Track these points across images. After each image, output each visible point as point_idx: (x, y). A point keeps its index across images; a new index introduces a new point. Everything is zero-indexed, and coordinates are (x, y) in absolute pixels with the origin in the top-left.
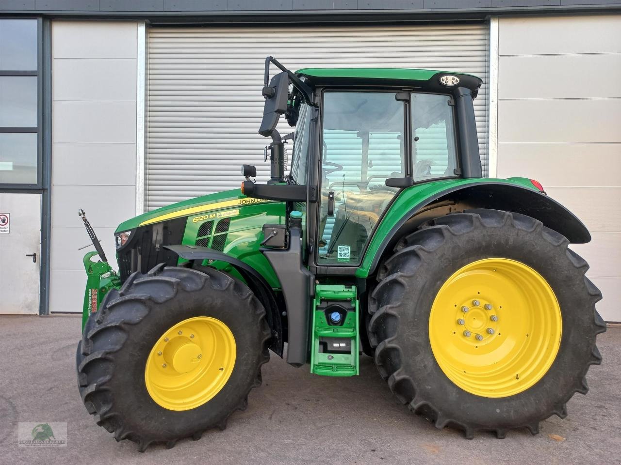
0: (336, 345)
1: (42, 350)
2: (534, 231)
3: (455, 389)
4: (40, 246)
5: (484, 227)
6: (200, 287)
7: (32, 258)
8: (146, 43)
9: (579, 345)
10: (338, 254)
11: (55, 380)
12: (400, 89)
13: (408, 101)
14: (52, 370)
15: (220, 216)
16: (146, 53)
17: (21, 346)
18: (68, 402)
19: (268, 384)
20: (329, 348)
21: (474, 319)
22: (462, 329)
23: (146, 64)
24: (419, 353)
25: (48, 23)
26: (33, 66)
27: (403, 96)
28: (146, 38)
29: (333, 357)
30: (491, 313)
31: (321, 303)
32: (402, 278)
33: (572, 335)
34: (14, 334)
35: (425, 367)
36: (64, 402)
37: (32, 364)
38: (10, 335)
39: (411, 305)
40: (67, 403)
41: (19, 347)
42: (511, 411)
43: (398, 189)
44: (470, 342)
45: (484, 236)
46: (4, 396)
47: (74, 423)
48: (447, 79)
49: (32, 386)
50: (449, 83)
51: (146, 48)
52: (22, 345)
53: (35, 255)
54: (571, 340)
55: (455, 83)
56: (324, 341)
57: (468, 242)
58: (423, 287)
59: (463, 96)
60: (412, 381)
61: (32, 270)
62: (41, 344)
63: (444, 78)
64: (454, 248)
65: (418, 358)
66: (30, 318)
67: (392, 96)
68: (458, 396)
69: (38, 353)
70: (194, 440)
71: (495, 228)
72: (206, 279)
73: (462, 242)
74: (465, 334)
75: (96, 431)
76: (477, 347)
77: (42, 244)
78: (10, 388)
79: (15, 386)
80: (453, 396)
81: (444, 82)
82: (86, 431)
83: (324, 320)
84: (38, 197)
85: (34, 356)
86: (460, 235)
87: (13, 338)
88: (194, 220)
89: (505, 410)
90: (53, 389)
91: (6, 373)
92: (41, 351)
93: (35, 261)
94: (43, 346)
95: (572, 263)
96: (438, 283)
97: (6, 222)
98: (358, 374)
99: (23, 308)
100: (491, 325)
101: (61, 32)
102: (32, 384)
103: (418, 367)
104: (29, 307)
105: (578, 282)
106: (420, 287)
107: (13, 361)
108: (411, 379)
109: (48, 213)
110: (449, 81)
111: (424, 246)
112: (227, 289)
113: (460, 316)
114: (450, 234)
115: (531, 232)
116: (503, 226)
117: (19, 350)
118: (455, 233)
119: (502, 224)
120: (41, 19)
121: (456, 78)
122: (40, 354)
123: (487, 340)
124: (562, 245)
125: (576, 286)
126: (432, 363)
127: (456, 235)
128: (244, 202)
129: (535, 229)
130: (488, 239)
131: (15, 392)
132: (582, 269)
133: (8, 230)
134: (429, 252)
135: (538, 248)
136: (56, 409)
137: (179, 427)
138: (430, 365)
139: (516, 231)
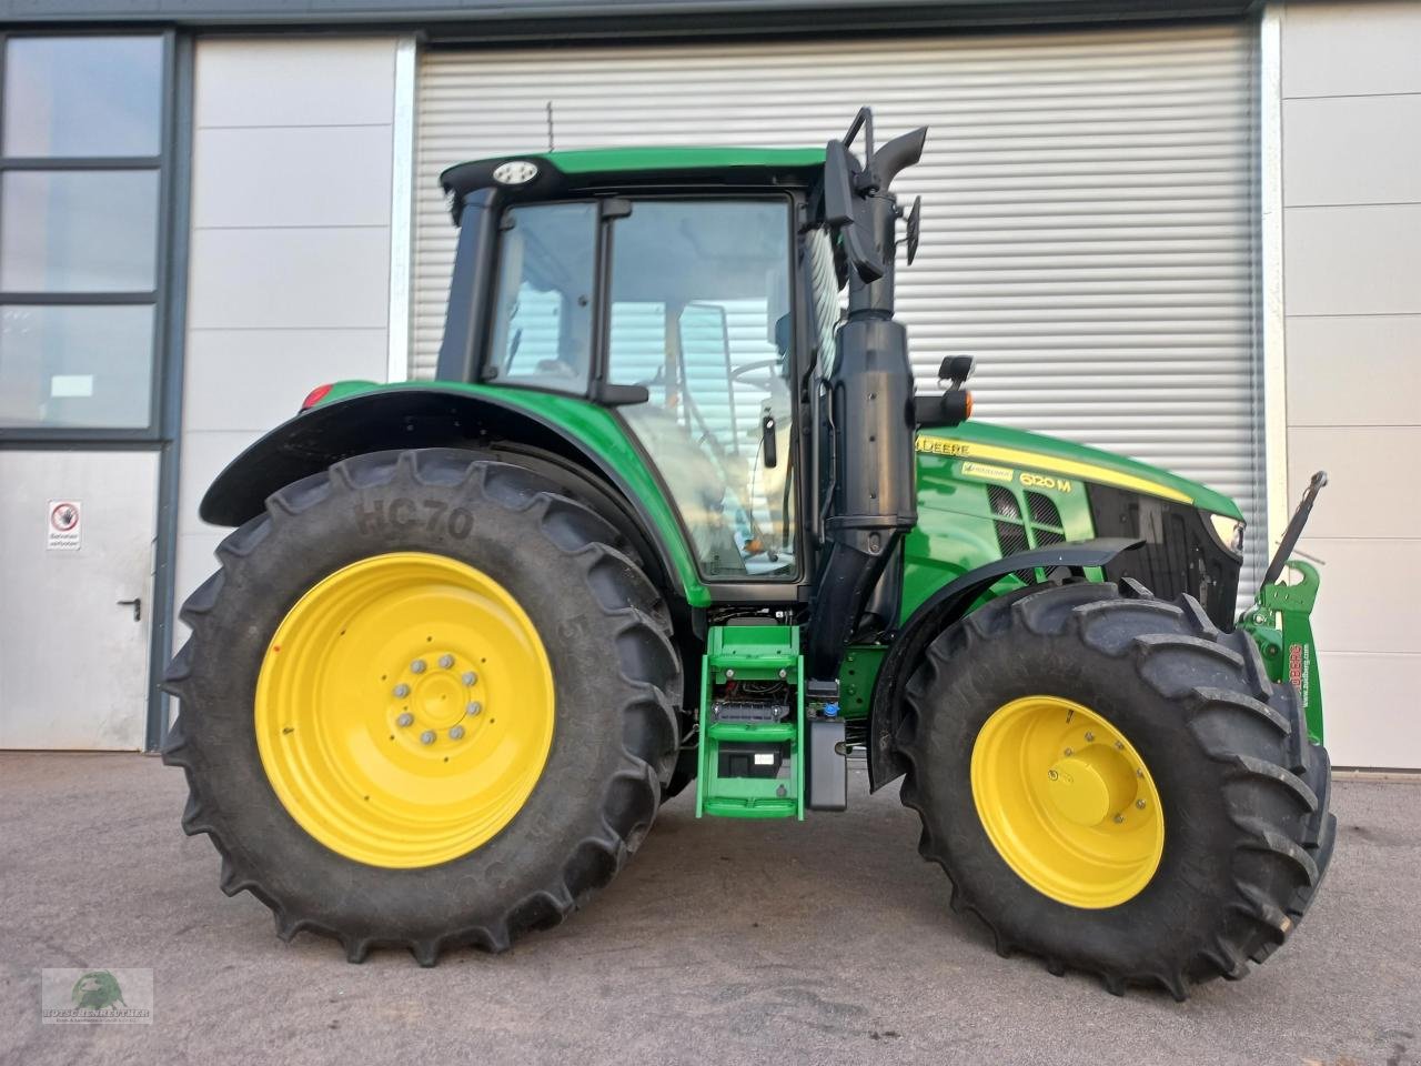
1: (157, 833)
4: (151, 581)
7: (131, 611)
8: (417, 88)
11: (195, 909)
14: (184, 881)
16: (417, 113)
17: (105, 824)
18: (234, 964)
19: (759, 923)
23: (416, 138)
25: (186, 46)
26: (149, 145)
28: (418, 76)
34: (86, 796)
36: (224, 965)
37: (135, 866)
38: (75, 797)
40: (230, 967)
41: (99, 824)
46: (66, 948)
47: (256, 1024)
49: (138, 921)
51: (417, 100)
52: (107, 820)
53: (137, 603)
61: (132, 639)
62: (155, 819)
66: (123, 759)
69: (146, 839)
75: (317, 1046)
77: (157, 574)
78: (80, 926)
79: (93, 921)
82: (290, 1045)
84: (149, 461)
85: (138, 846)
87: (84, 805)
90: (194, 931)
91: (67, 889)
92: (154, 834)
93: (138, 618)
94: (158, 822)
97: (73, 520)
99: (105, 733)
101: (216, 66)
102: (138, 917)
104: (120, 731)
107: (86, 860)
109: (172, 499)
117: (100, 833)
120: (170, 36)
122: (153, 843)
131: (94, 938)
133: (77, 540)
136: (203, 984)
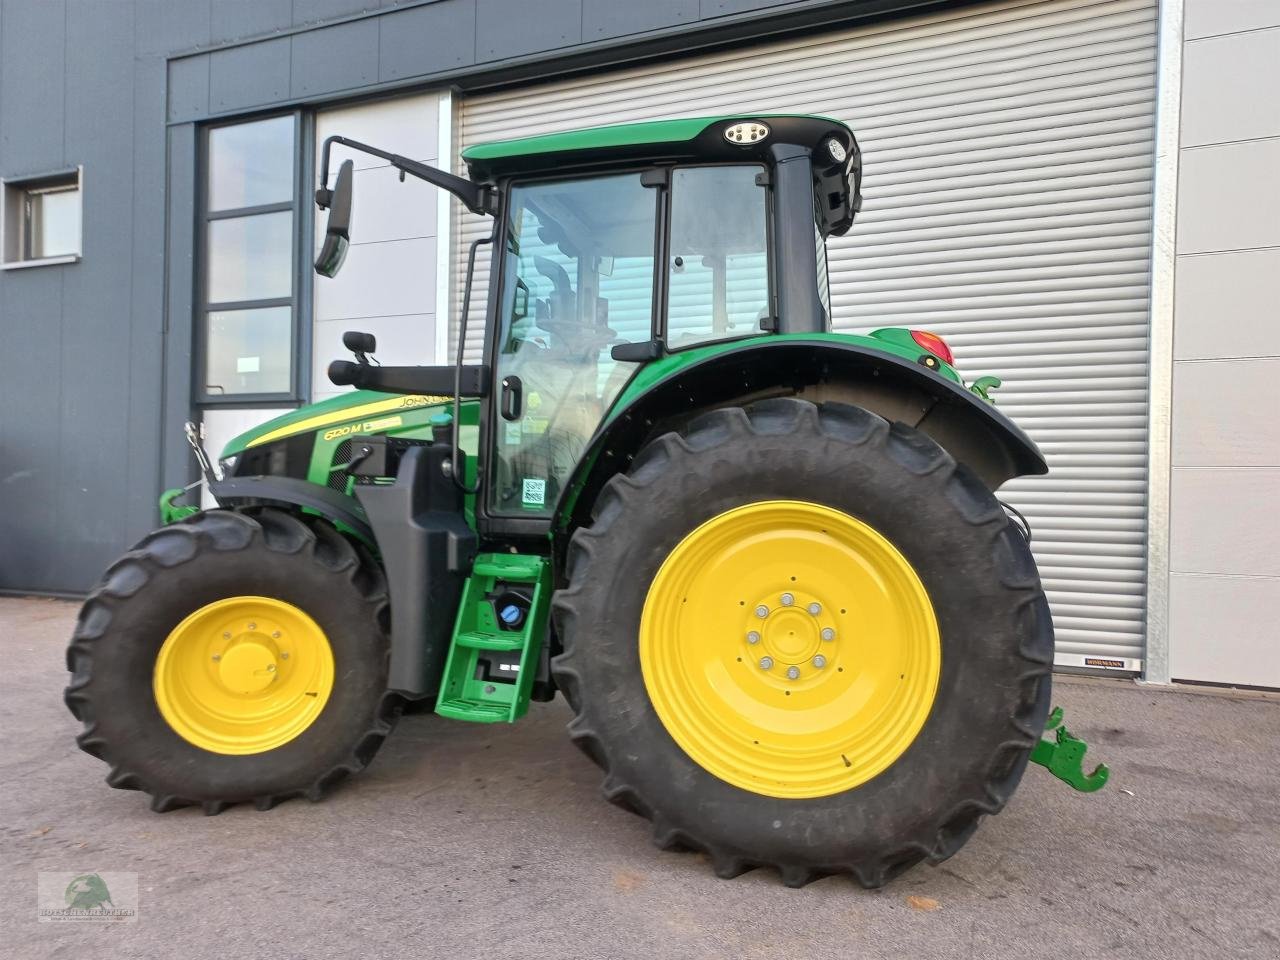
0: (504, 667)
2: (865, 443)
3: (690, 769)
5: (752, 434)
6: (244, 544)
9: (976, 701)
10: (524, 495)
12: (649, 163)
13: (664, 188)
15: (368, 428)
20: (492, 673)
21: (792, 633)
22: (760, 652)
24: (614, 688)
25: (311, 118)
27: (658, 176)
29: (494, 689)
30: (826, 622)
31: (495, 587)
32: (587, 537)
33: (960, 678)
35: (626, 716)
39: (599, 593)
42: (805, 830)
43: (635, 365)
44: (776, 683)
45: (750, 454)
48: (739, 131)
50: (747, 139)
54: (958, 687)
55: (759, 138)
56: (487, 658)
57: (716, 466)
58: (624, 557)
59: (781, 162)
60: (602, 741)
63: (734, 129)
64: (686, 479)
65: (613, 697)
67: (634, 180)
68: (694, 783)
70: (259, 810)
71: (776, 436)
72: (255, 532)
73: (703, 468)
74: (767, 665)
76: (788, 693)
80: (683, 782)
81: (734, 139)
83: (493, 619)
86: (699, 453)
88: (326, 436)
89: (793, 824)
95: (959, 514)
96: (658, 549)
98: (511, 720)
100: (826, 650)
103: (610, 716)
105: (972, 558)
106: (617, 555)
108: (599, 737)
110: (745, 134)
111: (629, 477)
112: (299, 552)
113: (754, 626)
114: (680, 450)
115: (860, 445)
116: (793, 432)
118: (692, 449)
119: (793, 428)
120: (299, 114)
121: (760, 127)
123: (812, 682)
124: (936, 474)
125: (970, 566)
126: (644, 711)
127: (691, 453)
128: (410, 402)
129: (869, 439)
130: (757, 460)
132: (985, 527)
134: (637, 488)
135: (875, 480)
137: (217, 780)
138: (638, 713)
139: (823, 444)
